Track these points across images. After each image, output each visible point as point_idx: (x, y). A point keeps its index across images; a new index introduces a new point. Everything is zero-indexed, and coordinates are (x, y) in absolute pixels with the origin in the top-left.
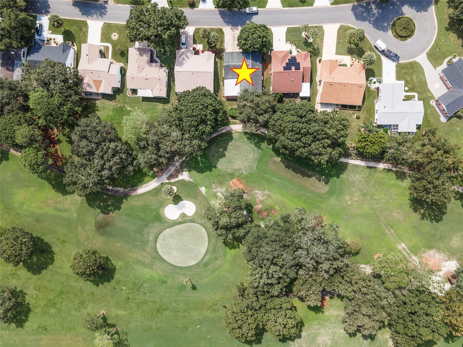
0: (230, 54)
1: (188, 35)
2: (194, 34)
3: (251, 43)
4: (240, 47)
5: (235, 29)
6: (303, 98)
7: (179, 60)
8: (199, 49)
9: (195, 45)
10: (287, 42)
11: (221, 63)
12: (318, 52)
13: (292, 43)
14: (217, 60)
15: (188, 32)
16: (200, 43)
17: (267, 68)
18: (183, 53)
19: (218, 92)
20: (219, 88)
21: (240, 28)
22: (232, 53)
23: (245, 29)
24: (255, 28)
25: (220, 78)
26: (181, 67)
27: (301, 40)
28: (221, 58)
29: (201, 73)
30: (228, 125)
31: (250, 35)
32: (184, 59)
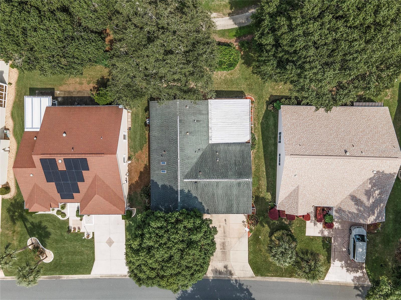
0: (235, 209)
1: (346, 262)
2: (329, 262)
3: (173, 233)
4: (208, 226)
5: (220, 273)
6: (43, 92)
7: (379, 194)
8: (315, 224)
9: (326, 233)
10: (91, 237)
11: (258, 188)
12: (14, 212)
13: (77, 234)
14: (269, 196)
15: (345, 269)
16: (313, 239)
17: (141, 173)
18: (371, 210)
19: (266, 116)
20: (262, 124)
21: (210, 274)
22: (229, 211)
23: (192, 274)
24: (163, 277)
25: (261, 150)
26: (378, 172)
27: (57, 241)
28: (258, 200)
29: (319, 152)
30: (240, 28)
31: (177, 257)
32: (368, 194)
